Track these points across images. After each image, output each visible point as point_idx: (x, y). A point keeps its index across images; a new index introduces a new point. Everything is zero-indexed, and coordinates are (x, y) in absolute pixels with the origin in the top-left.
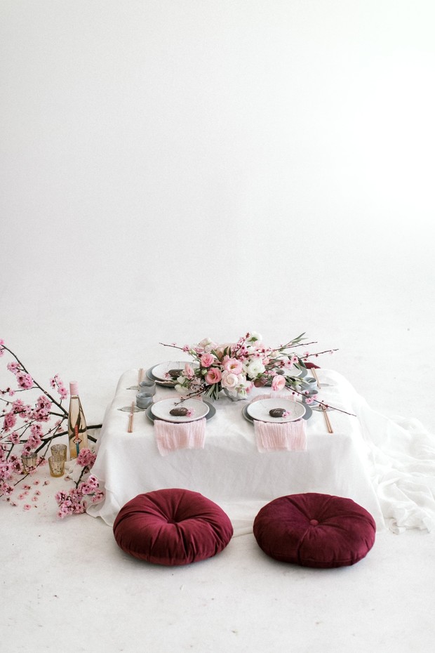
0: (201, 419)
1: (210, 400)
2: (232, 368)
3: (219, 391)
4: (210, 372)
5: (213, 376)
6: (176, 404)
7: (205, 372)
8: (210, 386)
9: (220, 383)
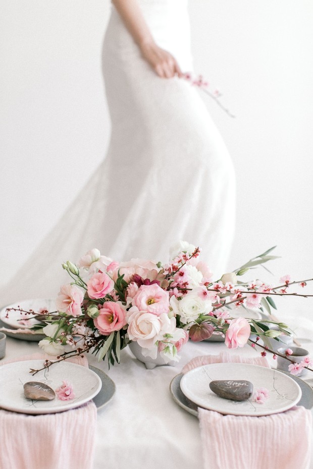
0: (85, 405)
1: (104, 366)
2: (150, 302)
3: (122, 347)
4: (104, 311)
5: (111, 318)
6: (34, 372)
7: (93, 311)
8: (104, 338)
9: (123, 332)
